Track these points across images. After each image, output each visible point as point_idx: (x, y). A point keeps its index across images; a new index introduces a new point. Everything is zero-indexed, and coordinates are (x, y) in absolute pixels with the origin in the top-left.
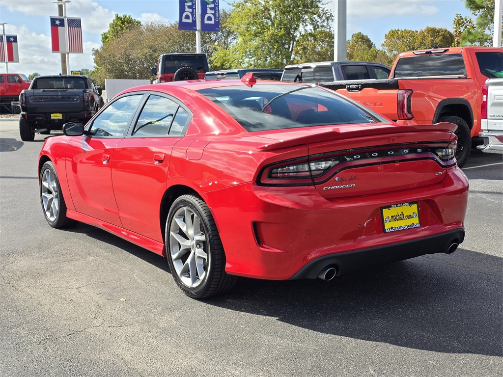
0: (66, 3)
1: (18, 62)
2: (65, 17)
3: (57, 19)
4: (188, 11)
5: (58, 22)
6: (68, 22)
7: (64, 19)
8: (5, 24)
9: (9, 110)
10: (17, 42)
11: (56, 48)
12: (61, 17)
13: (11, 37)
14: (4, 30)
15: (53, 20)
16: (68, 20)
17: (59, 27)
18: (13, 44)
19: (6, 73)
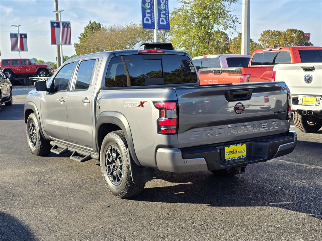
0: (61, 12)
1: (27, 51)
2: (60, 21)
3: (54, 23)
4: (148, 16)
5: (55, 25)
6: (62, 25)
7: (59, 23)
8: (19, 26)
9: (22, 83)
10: (26, 38)
11: (54, 42)
12: (57, 21)
13: (23, 35)
14: (18, 30)
15: (52, 23)
16: (62, 23)
17: (56, 28)
18: (24, 39)
19: (19, 58)
